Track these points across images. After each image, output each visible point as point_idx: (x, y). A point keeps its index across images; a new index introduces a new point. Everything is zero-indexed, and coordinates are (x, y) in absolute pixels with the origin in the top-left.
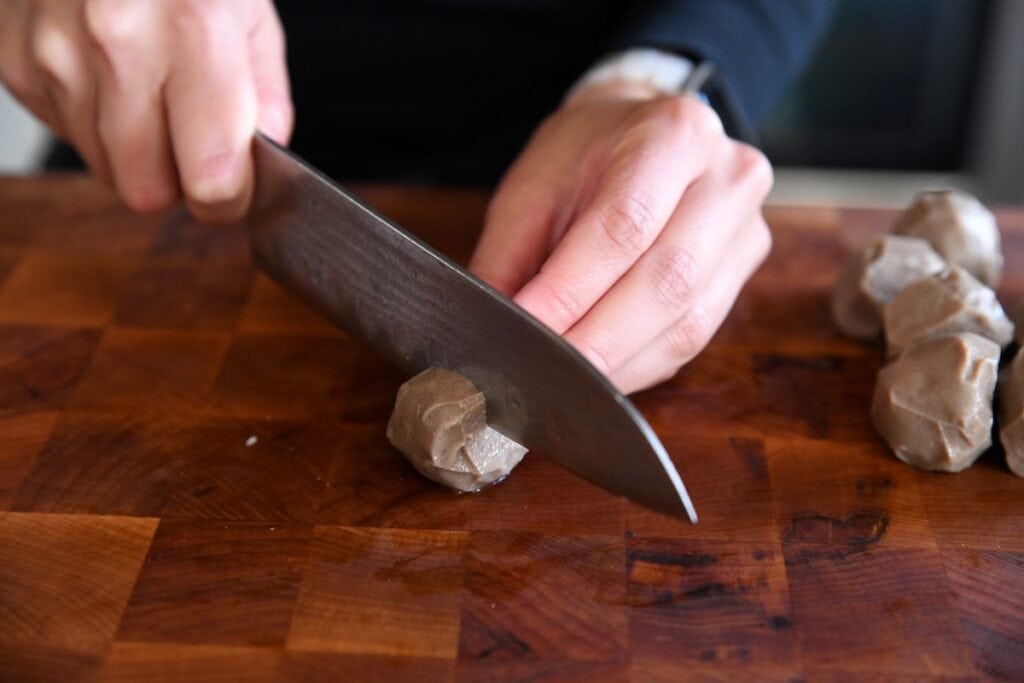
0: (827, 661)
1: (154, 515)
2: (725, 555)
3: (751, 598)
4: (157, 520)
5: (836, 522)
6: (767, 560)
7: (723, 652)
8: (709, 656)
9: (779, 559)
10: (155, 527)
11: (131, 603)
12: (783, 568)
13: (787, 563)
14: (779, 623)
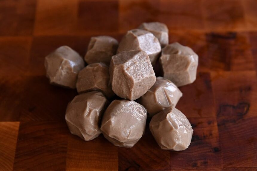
0: (231, 164)
1: (17, 121)
2: (199, 123)
3: (207, 140)
4: (19, 123)
5: (234, 107)
6: (212, 125)
7: (199, 163)
8: (195, 165)
9: (216, 124)
10: (18, 126)
11: (16, 158)
12: (217, 127)
13: (218, 125)
14: (216, 150)
